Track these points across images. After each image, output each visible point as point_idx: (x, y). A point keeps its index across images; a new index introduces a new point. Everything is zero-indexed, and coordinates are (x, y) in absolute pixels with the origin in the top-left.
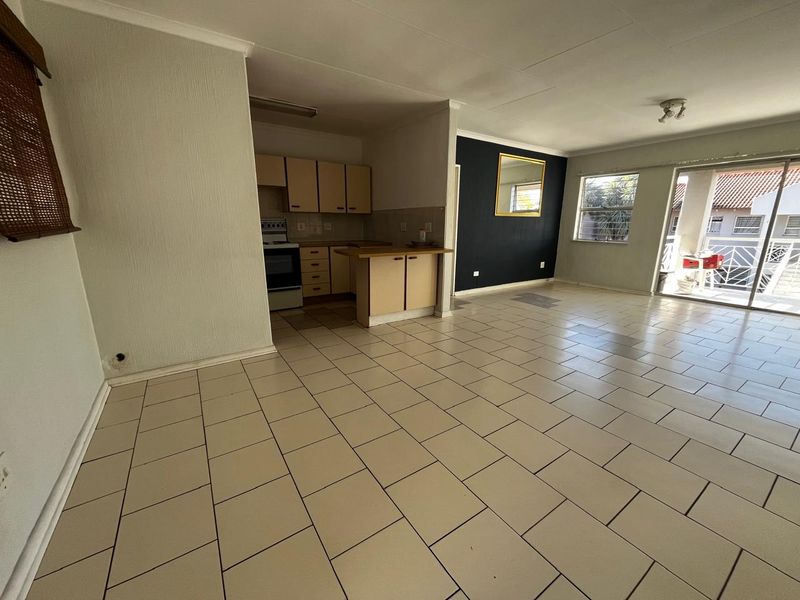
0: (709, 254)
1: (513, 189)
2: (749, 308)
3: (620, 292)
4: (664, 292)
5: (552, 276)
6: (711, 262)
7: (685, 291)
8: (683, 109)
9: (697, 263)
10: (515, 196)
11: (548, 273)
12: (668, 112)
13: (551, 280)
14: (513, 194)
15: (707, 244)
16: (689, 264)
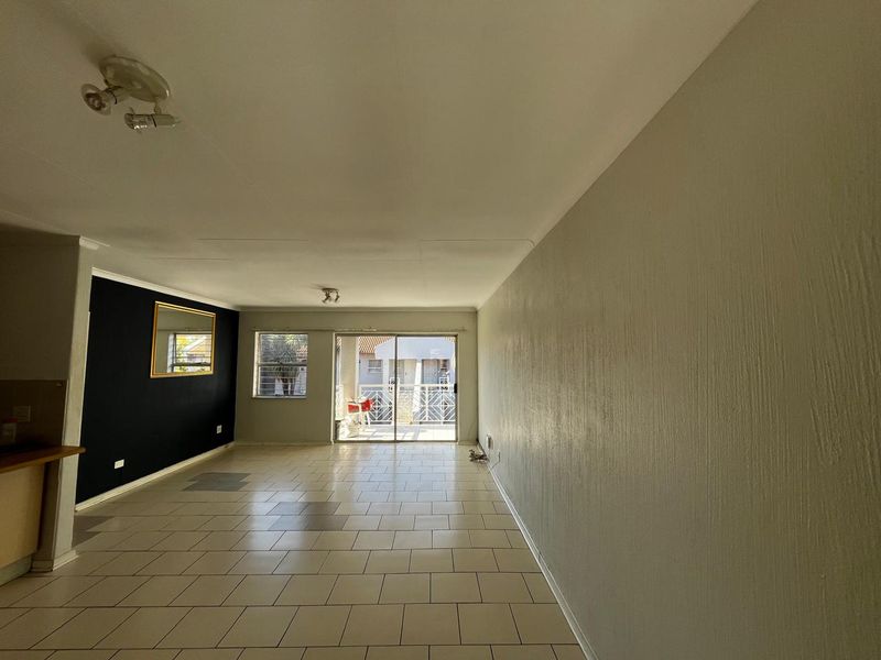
0: (364, 399)
1: (171, 337)
2: (395, 441)
3: (305, 446)
4: (341, 438)
5: (231, 439)
6: (366, 406)
7: (356, 434)
8: (338, 297)
9: (357, 407)
10: (175, 345)
11: (227, 437)
12: (328, 297)
13: (231, 445)
14: (171, 343)
15: (360, 390)
16: (353, 408)
